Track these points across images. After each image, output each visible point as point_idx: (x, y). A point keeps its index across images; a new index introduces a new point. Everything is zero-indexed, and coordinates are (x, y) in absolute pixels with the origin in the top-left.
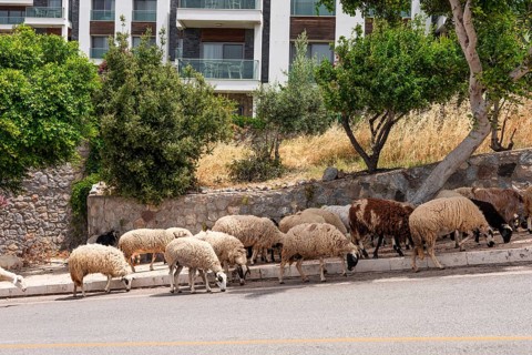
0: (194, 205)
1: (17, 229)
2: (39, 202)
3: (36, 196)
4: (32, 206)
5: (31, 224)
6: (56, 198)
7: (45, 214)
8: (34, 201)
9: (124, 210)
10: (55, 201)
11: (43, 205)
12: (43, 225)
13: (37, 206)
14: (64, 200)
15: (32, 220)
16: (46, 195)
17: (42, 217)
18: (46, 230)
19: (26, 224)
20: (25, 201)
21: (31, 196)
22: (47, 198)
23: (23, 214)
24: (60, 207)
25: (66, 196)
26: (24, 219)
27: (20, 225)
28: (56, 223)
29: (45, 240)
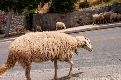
0: (76, 14)
1: (12, 25)
2: (17, 18)
3: (16, 16)
4: (15, 19)
5: (15, 24)
6: (21, 17)
7: (19, 21)
8: (16, 18)
9: (55, 16)
10: (21, 18)
11: (18, 19)
12: (18, 24)
13: (16, 19)
14: (23, 17)
15: (15, 22)
16: (19, 16)
17: (18, 22)
18: (19, 25)
19: (14, 24)
20: (13, 18)
21: (15, 16)
22: (19, 17)
23: (13, 21)
24: (22, 19)
25: (24, 16)
26: (13, 22)
27: (12, 24)
28: (22, 23)
29: (19, 27)
